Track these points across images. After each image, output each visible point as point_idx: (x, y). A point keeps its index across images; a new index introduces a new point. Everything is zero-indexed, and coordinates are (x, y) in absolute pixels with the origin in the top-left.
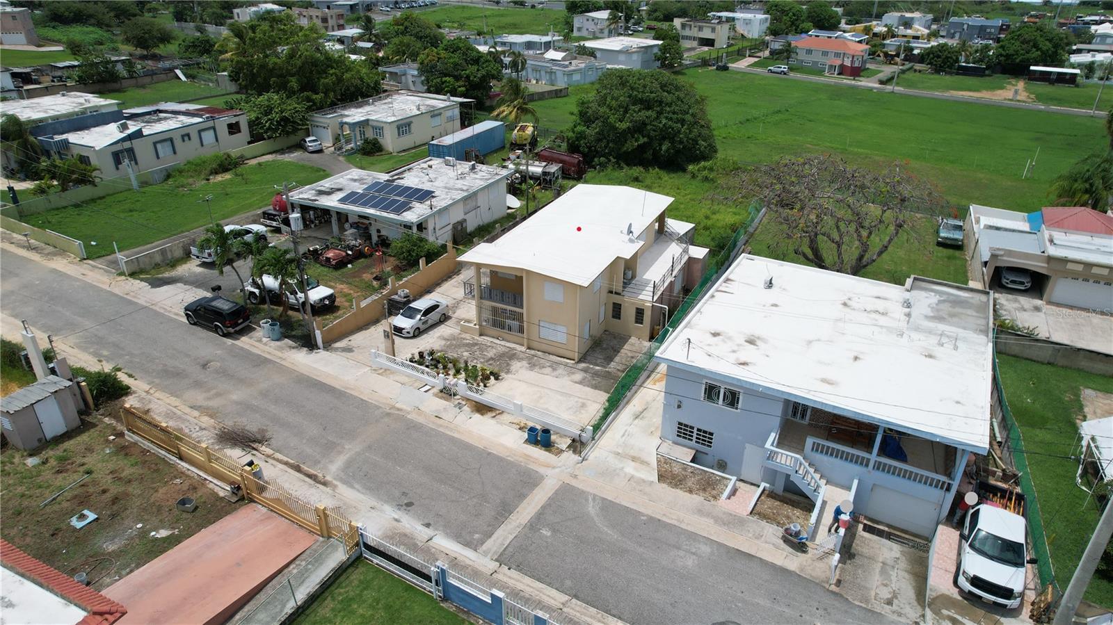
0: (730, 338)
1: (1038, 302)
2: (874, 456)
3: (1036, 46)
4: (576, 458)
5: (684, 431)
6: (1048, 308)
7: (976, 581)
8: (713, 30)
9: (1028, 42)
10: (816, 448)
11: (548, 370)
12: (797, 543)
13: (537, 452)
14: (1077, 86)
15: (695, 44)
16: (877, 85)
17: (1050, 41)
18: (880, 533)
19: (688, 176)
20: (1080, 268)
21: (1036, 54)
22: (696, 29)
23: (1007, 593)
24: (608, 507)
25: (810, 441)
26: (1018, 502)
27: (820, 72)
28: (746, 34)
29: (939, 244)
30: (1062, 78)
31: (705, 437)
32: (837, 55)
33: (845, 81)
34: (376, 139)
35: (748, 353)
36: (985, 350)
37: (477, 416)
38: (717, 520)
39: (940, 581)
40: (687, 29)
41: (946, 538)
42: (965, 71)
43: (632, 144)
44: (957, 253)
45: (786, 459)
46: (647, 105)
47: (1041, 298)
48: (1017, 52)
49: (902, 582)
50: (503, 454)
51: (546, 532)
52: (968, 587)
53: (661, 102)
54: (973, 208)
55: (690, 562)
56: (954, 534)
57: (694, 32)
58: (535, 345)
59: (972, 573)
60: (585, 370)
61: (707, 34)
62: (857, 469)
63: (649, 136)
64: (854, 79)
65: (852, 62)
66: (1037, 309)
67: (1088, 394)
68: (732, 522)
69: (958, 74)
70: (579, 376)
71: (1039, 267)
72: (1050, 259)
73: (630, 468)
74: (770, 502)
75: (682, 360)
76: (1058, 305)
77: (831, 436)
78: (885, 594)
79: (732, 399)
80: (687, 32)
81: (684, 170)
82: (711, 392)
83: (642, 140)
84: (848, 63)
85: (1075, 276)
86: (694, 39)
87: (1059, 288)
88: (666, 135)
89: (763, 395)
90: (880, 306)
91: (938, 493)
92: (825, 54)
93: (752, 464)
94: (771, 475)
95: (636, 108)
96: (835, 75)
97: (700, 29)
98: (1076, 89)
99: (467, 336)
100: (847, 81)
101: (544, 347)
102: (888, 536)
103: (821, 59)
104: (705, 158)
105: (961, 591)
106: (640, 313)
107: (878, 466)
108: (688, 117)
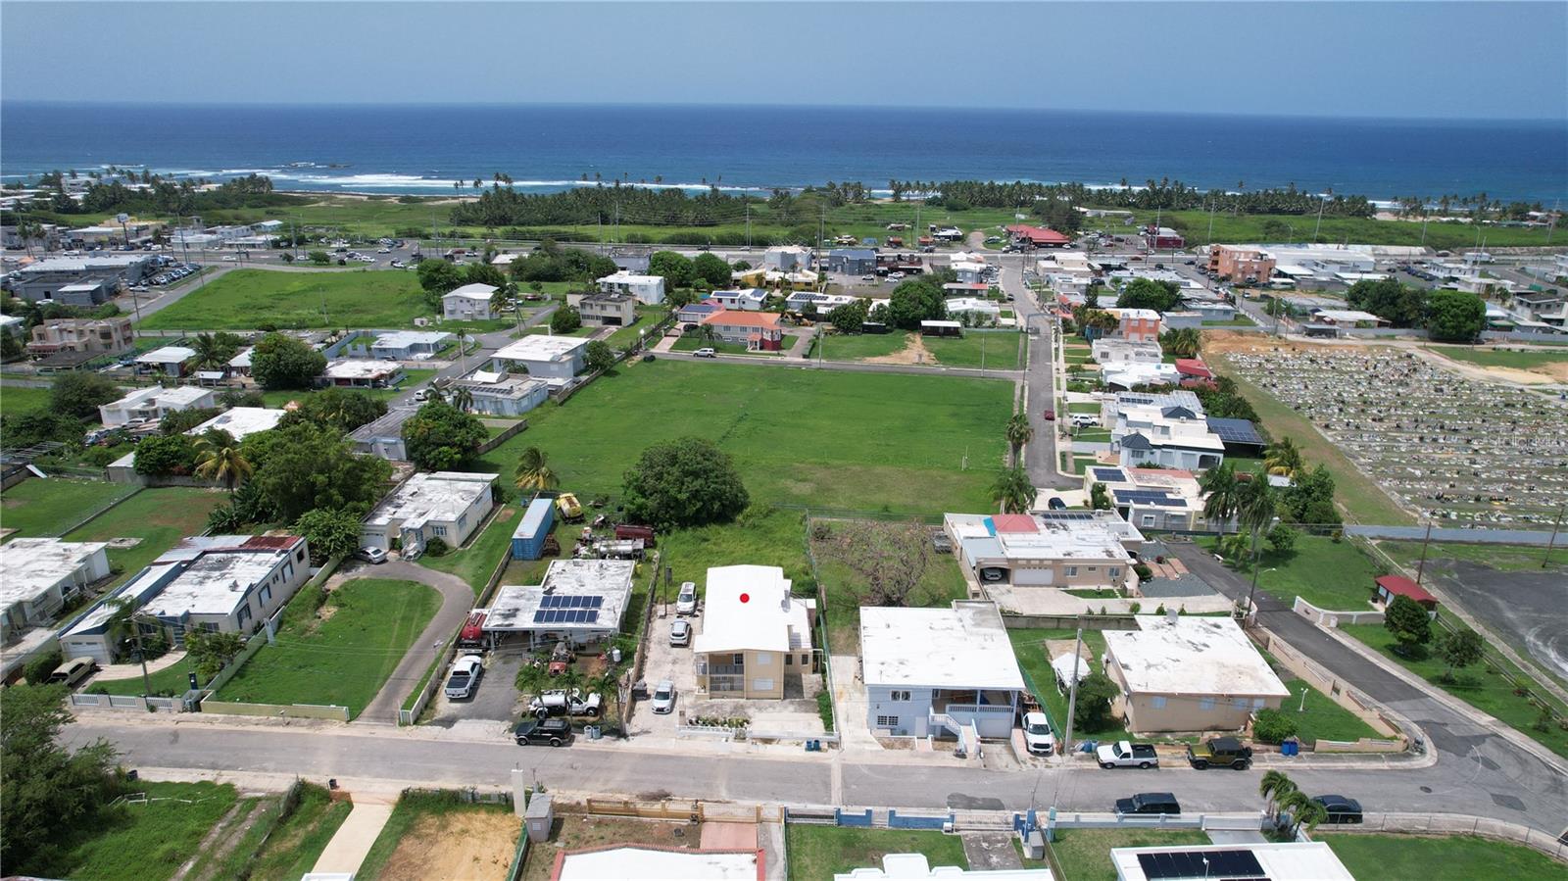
0: (890, 664)
1: (1008, 586)
2: (978, 705)
3: (921, 303)
4: (835, 751)
5: (882, 720)
6: (1014, 589)
7: (1036, 745)
8: (618, 308)
9: (914, 300)
10: (951, 709)
11: (771, 709)
12: (961, 755)
13: (815, 754)
14: (961, 337)
15: (599, 324)
16: (801, 360)
17: (930, 296)
18: (988, 742)
19: (737, 526)
20: (1024, 562)
21: (923, 310)
22: (599, 308)
23: (1047, 746)
24: (871, 768)
25: (948, 707)
26: (1040, 708)
27: (741, 349)
28: (643, 301)
29: (937, 552)
30: (948, 331)
31: (894, 720)
32: (755, 330)
33: (771, 358)
34: (438, 539)
35: (905, 670)
36: (1003, 638)
37: (768, 746)
38: (922, 757)
39: (1021, 752)
40: (588, 308)
41: (1017, 733)
42: (869, 330)
43: (691, 510)
44: (950, 556)
45: (940, 719)
46: (695, 475)
47: (1008, 583)
48: (908, 310)
49: (1006, 758)
50: (802, 760)
51: (854, 787)
52: (1032, 749)
53: (705, 472)
54: (947, 516)
55: (923, 777)
56: (1020, 731)
57: (597, 311)
58: (751, 695)
59: (1033, 742)
60: (792, 703)
61: (611, 312)
62: (970, 714)
63: (702, 500)
64: (779, 355)
65: (772, 336)
66: (1009, 591)
67: (1049, 642)
68: (928, 756)
69: (864, 332)
70: (791, 708)
71: (1004, 565)
72: (1008, 560)
73: (867, 747)
74: (937, 743)
75: (879, 683)
76: (1019, 586)
77: (953, 701)
78: (1004, 764)
79: (907, 696)
80: (588, 311)
81: (732, 521)
82: (895, 695)
83: (699, 505)
84: (767, 337)
85: (1023, 567)
86: (598, 318)
87: (1018, 575)
88: (717, 496)
89: (920, 690)
90: (947, 624)
91: (1008, 714)
92: (744, 329)
93: (920, 725)
94: (932, 729)
95: (689, 479)
96: (758, 351)
97: (603, 307)
98: (961, 341)
99: (702, 701)
100: (771, 357)
101: (757, 695)
102: (992, 742)
103: (741, 335)
104: (743, 506)
105: (1031, 753)
106: (805, 658)
107: (981, 710)
108: (728, 478)
